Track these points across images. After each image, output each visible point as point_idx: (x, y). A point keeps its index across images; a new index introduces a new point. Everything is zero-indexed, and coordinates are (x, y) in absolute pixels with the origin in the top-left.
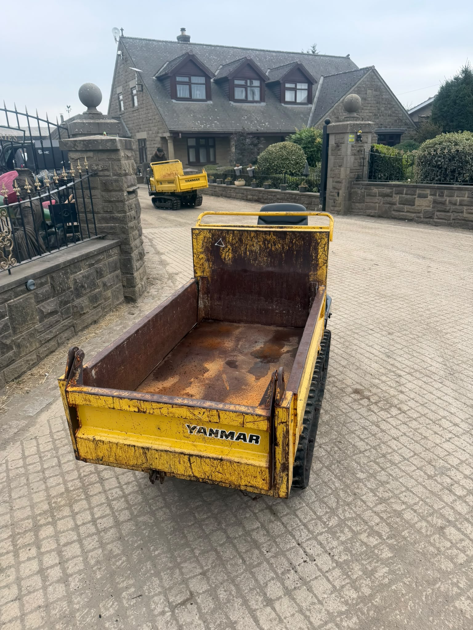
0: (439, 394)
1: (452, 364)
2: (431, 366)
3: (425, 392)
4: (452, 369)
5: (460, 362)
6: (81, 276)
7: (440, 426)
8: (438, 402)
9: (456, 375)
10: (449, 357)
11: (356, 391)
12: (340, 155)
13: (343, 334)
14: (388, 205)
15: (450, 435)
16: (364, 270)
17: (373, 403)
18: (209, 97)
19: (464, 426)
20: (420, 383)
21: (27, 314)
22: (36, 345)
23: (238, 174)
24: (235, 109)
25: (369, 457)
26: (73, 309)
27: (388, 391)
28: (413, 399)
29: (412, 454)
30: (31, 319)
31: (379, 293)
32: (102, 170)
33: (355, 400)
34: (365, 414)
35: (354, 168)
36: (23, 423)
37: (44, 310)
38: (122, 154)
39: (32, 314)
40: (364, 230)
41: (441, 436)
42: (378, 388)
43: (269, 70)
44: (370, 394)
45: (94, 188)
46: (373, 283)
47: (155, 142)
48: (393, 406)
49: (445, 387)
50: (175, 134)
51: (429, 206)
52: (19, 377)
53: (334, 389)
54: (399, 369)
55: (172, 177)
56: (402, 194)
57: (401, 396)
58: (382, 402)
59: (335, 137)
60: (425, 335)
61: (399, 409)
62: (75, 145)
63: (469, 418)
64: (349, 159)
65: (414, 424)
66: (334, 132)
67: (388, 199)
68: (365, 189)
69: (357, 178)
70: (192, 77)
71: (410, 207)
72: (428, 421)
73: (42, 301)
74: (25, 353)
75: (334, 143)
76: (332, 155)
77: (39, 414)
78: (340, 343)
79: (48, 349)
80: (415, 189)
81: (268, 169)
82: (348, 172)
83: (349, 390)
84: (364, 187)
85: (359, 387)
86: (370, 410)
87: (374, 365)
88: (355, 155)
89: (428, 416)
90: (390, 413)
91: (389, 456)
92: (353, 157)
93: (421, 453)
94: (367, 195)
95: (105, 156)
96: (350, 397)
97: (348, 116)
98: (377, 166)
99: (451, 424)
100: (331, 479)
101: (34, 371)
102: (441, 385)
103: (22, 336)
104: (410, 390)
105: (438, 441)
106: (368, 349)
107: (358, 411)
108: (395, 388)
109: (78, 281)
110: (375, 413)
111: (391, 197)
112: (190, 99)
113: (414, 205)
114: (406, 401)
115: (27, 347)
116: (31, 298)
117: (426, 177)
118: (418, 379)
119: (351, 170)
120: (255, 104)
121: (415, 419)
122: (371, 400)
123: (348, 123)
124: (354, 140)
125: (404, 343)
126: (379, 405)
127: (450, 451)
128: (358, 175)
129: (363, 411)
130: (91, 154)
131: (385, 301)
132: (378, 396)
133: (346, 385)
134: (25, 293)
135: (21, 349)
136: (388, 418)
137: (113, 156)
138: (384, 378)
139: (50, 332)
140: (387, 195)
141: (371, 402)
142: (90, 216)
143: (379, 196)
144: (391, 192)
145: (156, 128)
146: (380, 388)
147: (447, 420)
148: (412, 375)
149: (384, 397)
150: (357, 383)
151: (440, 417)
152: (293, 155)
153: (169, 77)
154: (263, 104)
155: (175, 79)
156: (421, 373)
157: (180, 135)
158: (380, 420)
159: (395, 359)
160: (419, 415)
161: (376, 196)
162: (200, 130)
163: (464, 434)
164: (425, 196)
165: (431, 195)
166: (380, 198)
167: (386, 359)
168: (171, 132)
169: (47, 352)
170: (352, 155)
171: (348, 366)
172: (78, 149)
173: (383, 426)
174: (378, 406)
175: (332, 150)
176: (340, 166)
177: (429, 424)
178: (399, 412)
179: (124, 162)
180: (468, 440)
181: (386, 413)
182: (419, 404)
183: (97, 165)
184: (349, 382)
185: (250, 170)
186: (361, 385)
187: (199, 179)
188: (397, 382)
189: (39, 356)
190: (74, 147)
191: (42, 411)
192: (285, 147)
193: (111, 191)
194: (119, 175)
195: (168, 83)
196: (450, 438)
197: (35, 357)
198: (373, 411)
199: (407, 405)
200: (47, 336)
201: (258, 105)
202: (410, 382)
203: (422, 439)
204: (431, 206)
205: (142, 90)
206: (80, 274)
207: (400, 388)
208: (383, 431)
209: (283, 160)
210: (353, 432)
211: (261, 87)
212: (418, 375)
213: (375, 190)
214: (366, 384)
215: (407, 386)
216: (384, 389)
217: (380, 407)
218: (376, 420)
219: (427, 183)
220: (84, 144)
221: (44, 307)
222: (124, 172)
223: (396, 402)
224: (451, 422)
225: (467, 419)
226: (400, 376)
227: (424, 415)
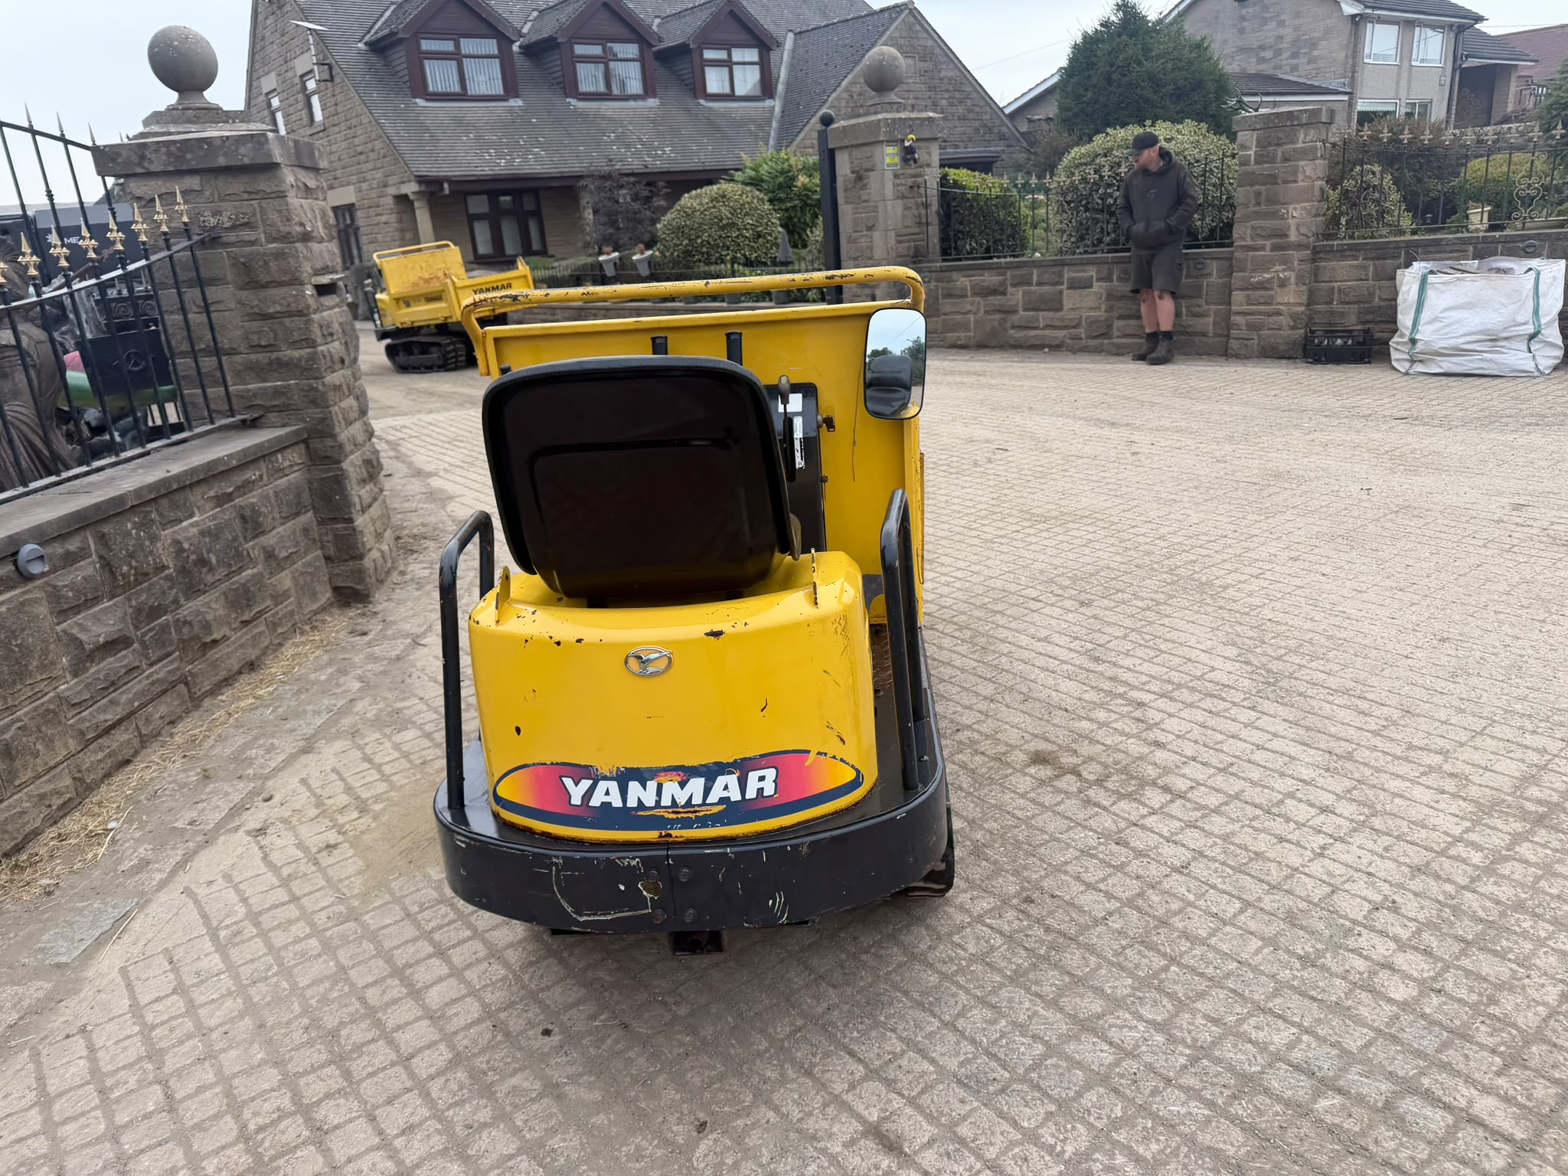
0: (1257, 737)
1: (1264, 659)
2: (1213, 669)
3: (1220, 737)
4: (1269, 671)
5: (1283, 651)
6: (194, 531)
7: (1288, 820)
8: (1259, 756)
9: (1284, 683)
10: (1250, 642)
11: (1039, 759)
12: (866, 201)
13: (964, 617)
14: (998, 316)
15: (1321, 840)
16: (976, 464)
17: (1091, 784)
18: (511, 89)
19: (1345, 808)
20: (1200, 716)
21: (26, 651)
22: (66, 746)
23: (610, 271)
24: (584, 116)
25: (1121, 933)
26: (179, 631)
27: (1121, 747)
28: (1194, 759)
29: (1238, 905)
30: (42, 668)
31: (1027, 512)
32: (233, 228)
33: (1042, 783)
34: (1081, 816)
35: (904, 231)
36: (37, 990)
37: (83, 637)
38: (289, 176)
39: (45, 652)
40: (950, 379)
41: (1298, 844)
42: (1093, 741)
43: (657, 21)
44: (1076, 760)
45: (214, 281)
46: (1006, 491)
47: (379, 210)
48: (1147, 784)
49: (1265, 718)
50: (431, 187)
51: (1098, 308)
52: (18, 849)
53: (978, 759)
54: (1133, 687)
55: (435, 286)
56: (1030, 284)
57: (1160, 756)
58: (1115, 778)
59: (850, 155)
60: (1172, 597)
61: (1166, 789)
62: (142, 157)
63: (1355, 788)
64: (889, 207)
65: (1217, 823)
66: (846, 142)
67: (996, 300)
68: (938, 280)
69: (915, 256)
70: (462, 40)
71: (1051, 314)
72: (1250, 811)
73: (76, 609)
74: (30, 774)
75: (848, 172)
76: (847, 203)
77: (88, 956)
78: (963, 641)
79: (109, 756)
80: (1057, 269)
81: (688, 253)
82: (892, 241)
83: (1019, 757)
84: (934, 275)
85: (1042, 746)
86: (1088, 802)
87: (1066, 685)
88: (903, 197)
89: (1246, 796)
90: (1145, 805)
91: (1178, 922)
92: (899, 202)
93: (1259, 899)
94: (946, 296)
95: (236, 185)
96: (1025, 774)
97: (876, 100)
98: (961, 223)
99: (1313, 811)
100: (1036, 1013)
101: (71, 824)
102: (1253, 713)
103: (14, 722)
104: (1178, 737)
105: (1294, 860)
106: (1039, 646)
107: (1059, 809)
108: (1138, 736)
109: (186, 546)
110: (1105, 808)
111: (1004, 293)
112: (462, 96)
113: (1061, 309)
114: (1177, 767)
115: (36, 755)
116: (36, 601)
117: (1082, 238)
118: (1191, 705)
119: (898, 235)
120: (632, 104)
121: (1216, 811)
122: (1085, 774)
123: (880, 117)
124: (897, 160)
125: (1128, 623)
126: (1109, 785)
127: (1337, 881)
128: (917, 249)
129: (1071, 806)
130: (193, 182)
131: (1047, 530)
132: (1100, 763)
133: (1007, 745)
134: (13, 588)
135: (18, 763)
136: (1143, 817)
137: (263, 184)
138: (1101, 715)
139: (111, 702)
140: (994, 291)
141: (1086, 781)
142: (208, 363)
143: (974, 294)
144: (1003, 283)
145: (379, 175)
146: (1098, 742)
147: (1300, 801)
148: (1171, 699)
149: (1116, 763)
150: (1036, 736)
151: (1280, 797)
152: (747, 214)
153: (401, 41)
154: (652, 102)
155: (419, 45)
156: (1193, 689)
157: (446, 186)
158: (1123, 825)
159: (1115, 664)
160: (1221, 798)
161: (965, 296)
162: (497, 171)
163: (1355, 830)
164: (1086, 285)
165: (1098, 280)
166: (977, 299)
167: (1092, 666)
168: (421, 180)
169: (109, 763)
170: (898, 198)
171: (999, 697)
172: (155, 167)
173: (1139, 840)
174: (1107, 789)
175: (846, 190)
176: (870, 228)
177: (1255, 818)
178: (1169, 797)
179: (294, 200)
180: (1370, 845)
181: (1135, 805)
182: (1212, 771)
183: (216, 213)
184: (1012, 736)
185: (639, 261)
186: (1046, 740)
187: (509, 286)
188: (1138, 720)
189: (81, 780)
190: (140, 164)
191: (100, 942)
192: (724, 196)
193: (265, 286)
194: (286, 238)
195: (399, 57)
196: (1323, 848)
197: (67, 781)
198: (1097, 805)
199: (1184, 776)
200: (102, 717)
201: (640, 104)
202: (1170, 715)
203: (1251, 860)
204: (1103, 307)
205: (332, 79)
206: (192, 525)
207: (1151, 735)
208: (1139, 854)
209: (722, 228)
210: (1059, 869)
211: (642, 59)
212: (1186, 695)
213: (963, 281)
214: (1062, 737)
215: (1169, 728)
216: (1109, 742)
217: (1114, 792)
218: (1114, 828)
219: (1086, 252)
220: (169, 154)
221: (83, 628)
222: (298, 229)
223: (1152, 772)
224: (1311, 805)
225: (1349, 791)
226: (1141, 704)
227: (1237, 796)
